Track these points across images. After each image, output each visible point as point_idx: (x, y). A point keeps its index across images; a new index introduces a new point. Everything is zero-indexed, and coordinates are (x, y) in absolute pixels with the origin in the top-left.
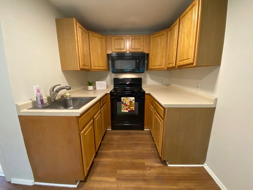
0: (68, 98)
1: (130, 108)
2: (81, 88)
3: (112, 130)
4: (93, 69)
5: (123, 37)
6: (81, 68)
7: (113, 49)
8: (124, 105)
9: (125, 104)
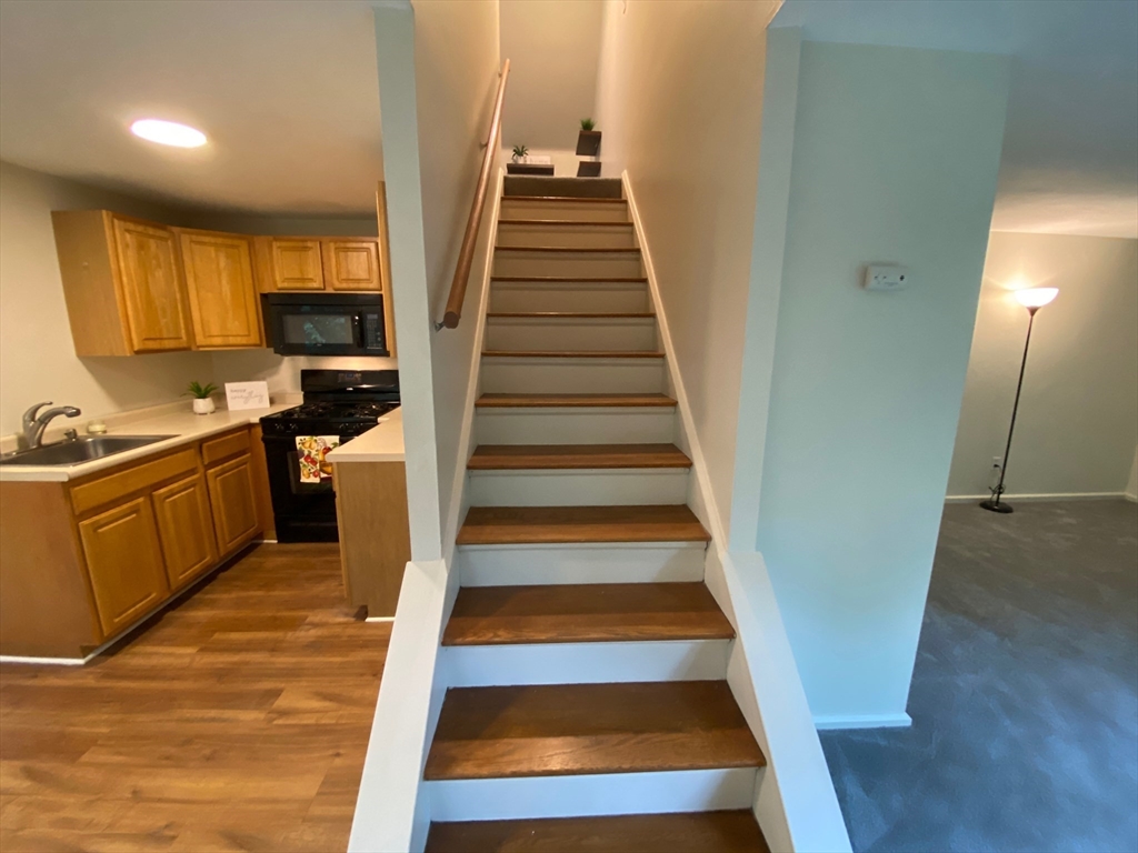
0: (90, 440)
1: (325, 469)
2: (170, 405)
3: (279, 542)
4: (204, 344)
5: (306, 241)
6: (136, 349)
7: (278, 278)
8: (306, 460)
9: (309, 456)
